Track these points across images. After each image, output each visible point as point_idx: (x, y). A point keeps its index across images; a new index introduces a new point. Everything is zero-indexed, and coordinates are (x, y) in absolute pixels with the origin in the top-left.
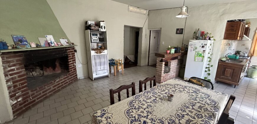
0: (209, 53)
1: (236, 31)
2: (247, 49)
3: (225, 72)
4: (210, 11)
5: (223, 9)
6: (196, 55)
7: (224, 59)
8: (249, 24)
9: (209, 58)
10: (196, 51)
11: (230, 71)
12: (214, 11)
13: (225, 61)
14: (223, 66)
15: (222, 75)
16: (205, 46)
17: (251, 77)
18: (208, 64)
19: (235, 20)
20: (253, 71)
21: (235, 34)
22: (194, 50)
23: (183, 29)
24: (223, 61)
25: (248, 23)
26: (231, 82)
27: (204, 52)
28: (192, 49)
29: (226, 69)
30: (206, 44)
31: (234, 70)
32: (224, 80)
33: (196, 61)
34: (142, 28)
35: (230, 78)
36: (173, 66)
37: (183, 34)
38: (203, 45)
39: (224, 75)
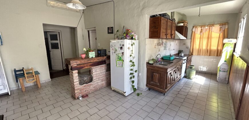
0: (131, 56)
1: (158, 28)
2: (187, 48)
3: (154, 78)
4: (132, 5)
5: (143, 2)
6: (117, 59)
7: (151, 62)
8: (185, 23)
9: (131, 61)
10: (116, 53)
11: (157, 76)
12: (136, 5)
13: (152, 64)
14: (150, 70)
15: (151, 81)
16: (123, 47)
17: (189, 78)
18: (132, 70)
19: (157, 15)
20: (190, 71)
21: (158, 31)
22: (114, 53)
23: (112, 28)
24: (150, 64)
25: (184, 21)
26: (159, 89)
27: (123, 55)
28: (113, 52)
29: (154, 74)
30: (124, 45)
31: (160, 74)
32: (154, 87)
33: (118, 66)
34: (77, 27)
35: (158, 84)
36: (99, 73)
37: (114, 34)
38: (121, 46)
39: (153, 81)
